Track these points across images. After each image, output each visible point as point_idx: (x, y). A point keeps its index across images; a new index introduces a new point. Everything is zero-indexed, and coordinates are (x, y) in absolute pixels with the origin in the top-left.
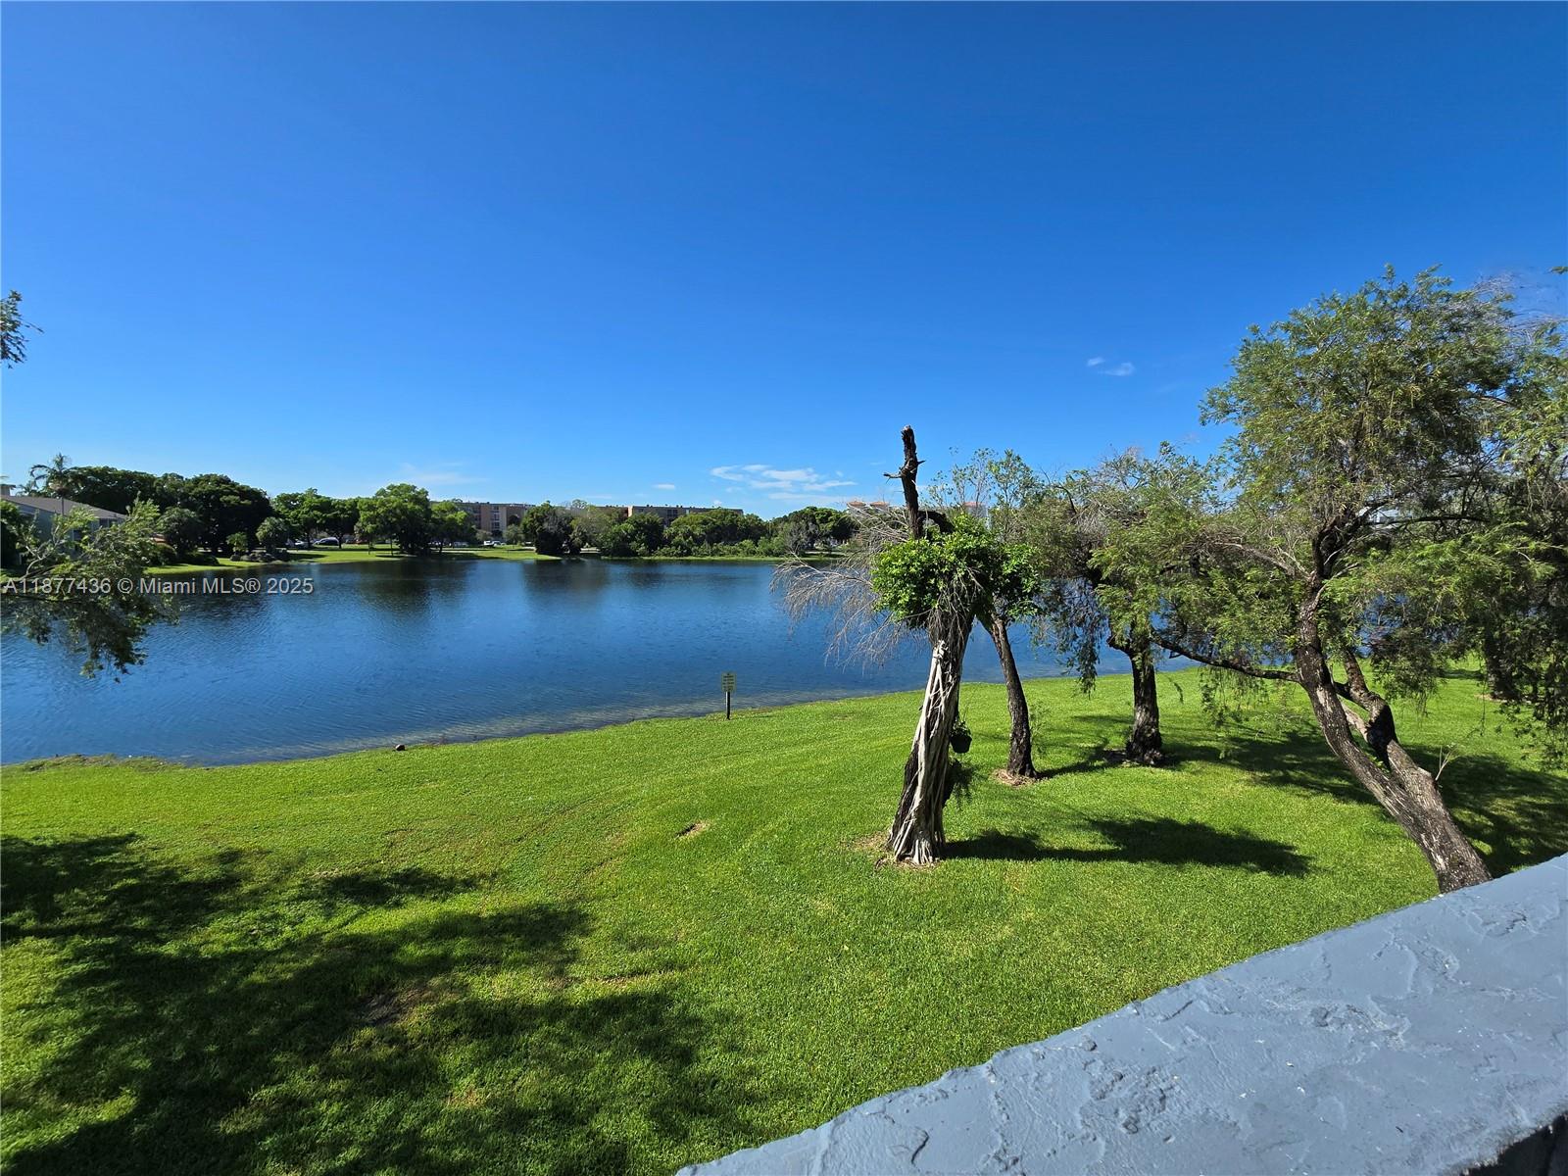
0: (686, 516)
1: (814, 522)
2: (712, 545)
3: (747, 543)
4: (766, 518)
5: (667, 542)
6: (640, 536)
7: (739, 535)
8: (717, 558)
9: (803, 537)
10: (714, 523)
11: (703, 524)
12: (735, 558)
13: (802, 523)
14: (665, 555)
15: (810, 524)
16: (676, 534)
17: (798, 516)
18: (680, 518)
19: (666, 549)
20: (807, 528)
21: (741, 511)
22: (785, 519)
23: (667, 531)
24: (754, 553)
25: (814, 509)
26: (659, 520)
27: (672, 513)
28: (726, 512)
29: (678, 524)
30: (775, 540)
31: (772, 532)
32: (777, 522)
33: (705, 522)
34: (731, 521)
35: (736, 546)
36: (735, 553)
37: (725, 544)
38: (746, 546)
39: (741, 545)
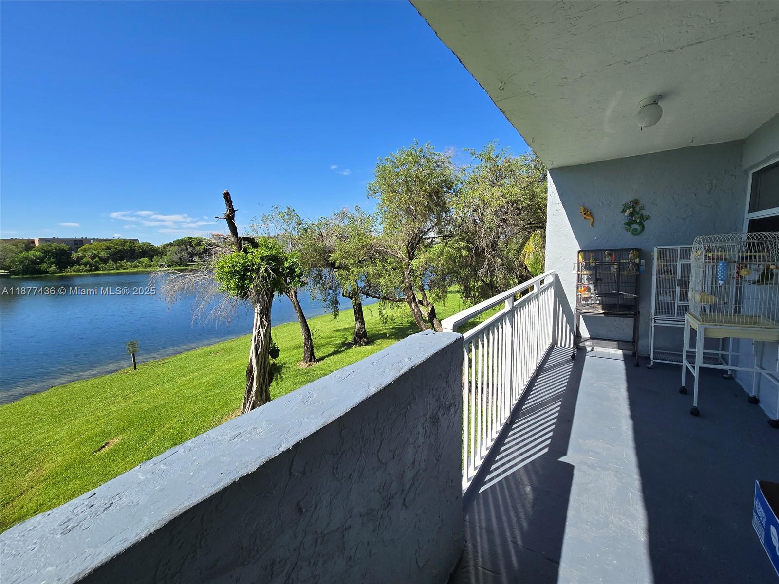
0: (91, 244)
1: (191, 246)
2: (116, 263)
3: (145, 260)
4: (157, 244)
5: (78, 262)
6: (49, 259)
7: (138, 256)
8: (121, 271)
9: (185, 255)
10: (116, 248)
11: (106, 249)
12: (136, 270)
13: (183, 246)
14: (75, 271)
15: (189, 247)
16: (83, 257)
17: (180, 243)
18: (86, 246)
19: (76, 267)
20: (187, 249)
21: (137, 240)
22: (171, 245)
23: (75, 255)
24: (151, 266)
25: (191, 238)
26: (66, 247)
27: (78, 243)
28: (125, 242)
29: (85, 250)
30: (165, 258)
31: (163, 253)
32: (165, 247)
33: (108, 248)
34: (130, 247)
35: (136, 262)
36: (135, 267)
37: (127, 262)
38: (143, 262)
39: (140, 261)
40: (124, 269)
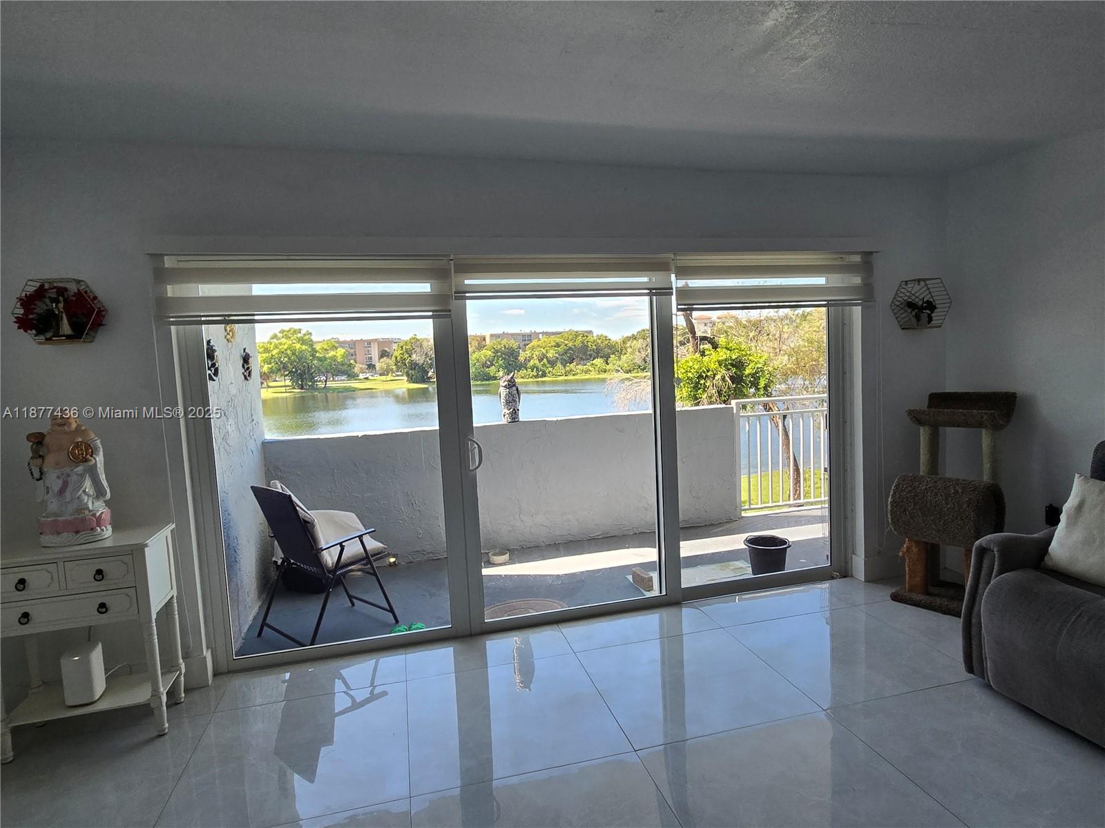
0: (539, 340)
2: (565, 366)
3: (598, 362)
5: (525, 365)
6: (498, 361)
7: (591, 355)
8: (570, 377)
10: (566, 345)
11: (555, 347)
12: (587, 376)
16: (531, 358)
18: (534, 343)
19: (524, 372)
21: (591, 332)
22: (634, 338)
23: (523, 355)
24: (604, 371)
26: (514, 344)
27: (527, 338)
28: (577, 334)
29: (533, 349)
30: (624, 358)
31: (622, 350)
32: (625, 341)
33: (558, 345)
34: (582, 342)
35: (588, 366)
36: (587, 372)
37: (577, 365)
38: (596, 365)
39: (593, 364)
40: (574, 375)
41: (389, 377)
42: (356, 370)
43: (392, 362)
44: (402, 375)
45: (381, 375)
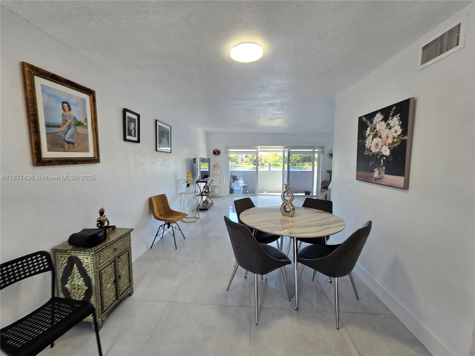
41: (247, 164)
42: (238, 161)
43: (248, 159)
44: (251, 163)
45: (245, 163)
